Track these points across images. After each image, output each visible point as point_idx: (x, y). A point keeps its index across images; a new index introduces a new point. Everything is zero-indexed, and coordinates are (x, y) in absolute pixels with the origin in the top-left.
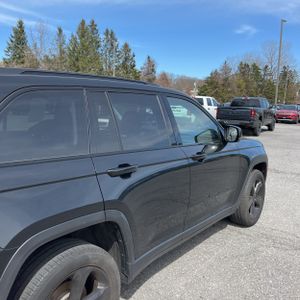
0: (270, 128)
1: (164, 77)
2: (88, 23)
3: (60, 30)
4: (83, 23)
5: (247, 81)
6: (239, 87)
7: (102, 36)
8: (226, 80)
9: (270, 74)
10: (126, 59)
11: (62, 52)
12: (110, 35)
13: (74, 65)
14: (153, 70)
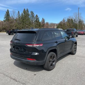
0: (77, 36)
1: (47, 23)
2: (26, 10)
3: (19, 12)
4: (25, 9)
5: (70, 24)
6: (68, 25)
7: (30, 13)
8: (64, 24)
9: (76, 22)
10: (37, 19)
11: (19, 18)
12: (32, 13)
13: (23, 21)
14: (44, 22)
